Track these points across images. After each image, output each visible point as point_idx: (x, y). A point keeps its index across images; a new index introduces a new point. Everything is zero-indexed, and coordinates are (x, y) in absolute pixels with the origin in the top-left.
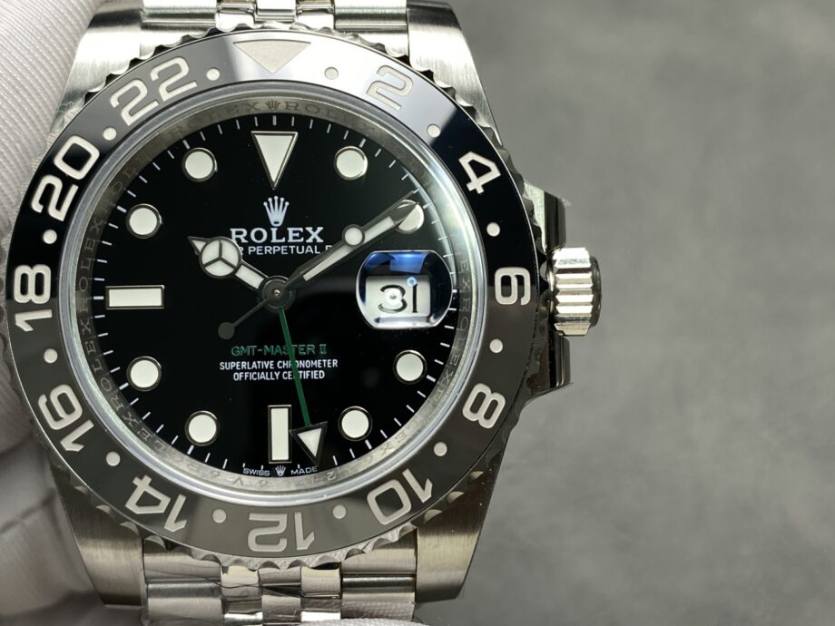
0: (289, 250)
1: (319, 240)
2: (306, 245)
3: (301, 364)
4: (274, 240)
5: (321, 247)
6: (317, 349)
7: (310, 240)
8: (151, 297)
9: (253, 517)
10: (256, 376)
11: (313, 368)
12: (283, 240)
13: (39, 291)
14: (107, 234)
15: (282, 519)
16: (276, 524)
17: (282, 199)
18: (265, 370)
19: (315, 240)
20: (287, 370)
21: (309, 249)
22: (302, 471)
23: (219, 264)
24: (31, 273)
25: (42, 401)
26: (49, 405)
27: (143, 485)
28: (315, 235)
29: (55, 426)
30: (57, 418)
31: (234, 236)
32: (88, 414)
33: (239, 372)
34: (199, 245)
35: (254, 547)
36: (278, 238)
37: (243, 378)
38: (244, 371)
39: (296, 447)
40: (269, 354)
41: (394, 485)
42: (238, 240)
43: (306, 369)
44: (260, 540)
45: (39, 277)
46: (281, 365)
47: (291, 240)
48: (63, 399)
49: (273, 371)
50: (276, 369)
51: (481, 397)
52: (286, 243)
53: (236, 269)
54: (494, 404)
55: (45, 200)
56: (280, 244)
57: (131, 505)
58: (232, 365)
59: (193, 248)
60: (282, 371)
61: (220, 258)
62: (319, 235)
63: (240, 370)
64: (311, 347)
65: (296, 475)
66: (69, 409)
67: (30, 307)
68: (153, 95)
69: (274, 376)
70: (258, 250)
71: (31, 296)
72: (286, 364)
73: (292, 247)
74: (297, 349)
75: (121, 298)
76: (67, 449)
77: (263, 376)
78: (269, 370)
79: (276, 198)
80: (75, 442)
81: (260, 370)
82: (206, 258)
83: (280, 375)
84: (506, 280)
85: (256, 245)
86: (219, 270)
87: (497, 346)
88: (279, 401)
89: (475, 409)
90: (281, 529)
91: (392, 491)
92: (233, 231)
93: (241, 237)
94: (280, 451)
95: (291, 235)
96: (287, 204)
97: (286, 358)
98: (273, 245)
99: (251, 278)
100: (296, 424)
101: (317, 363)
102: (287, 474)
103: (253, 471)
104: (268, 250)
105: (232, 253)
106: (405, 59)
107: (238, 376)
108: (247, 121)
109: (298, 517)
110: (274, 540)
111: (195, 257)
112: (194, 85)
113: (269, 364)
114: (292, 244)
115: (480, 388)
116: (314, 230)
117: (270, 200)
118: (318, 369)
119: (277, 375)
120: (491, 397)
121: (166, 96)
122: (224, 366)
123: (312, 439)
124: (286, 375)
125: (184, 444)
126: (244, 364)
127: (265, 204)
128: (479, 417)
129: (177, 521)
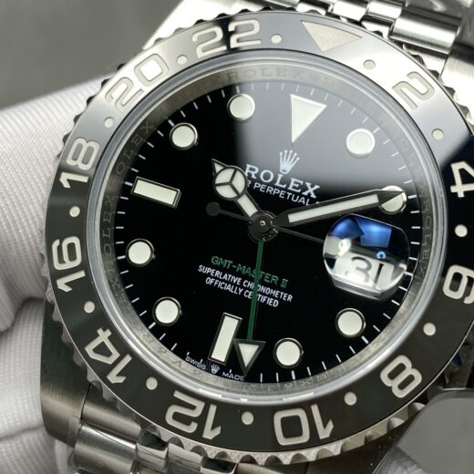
0: (286, 195)
1: (313, 196)
3: (262, 289)
4: (277, 184)
5: (312, 201)
6: (280, 282)
7: (305, 193)
9: (178, 395)
10: (223, 286)
11: (271, 296)
12: (284, 186)
13: (86, 160)
14: (153, 137)
15: (200, 406)
16: (193, 407)
17: (295, 154)
18: (232, 284)
19: (309, 194)
20: (250, 290)
21: (302, 200)
22: (231, 376)
23: (228, 187)
24: (86, 145)
25: (57, 243)
26: (60, 248)
27: (104, 336)
28: (311, 190)
29: (58, 266)
30: (61, 261)
31: (247, 171)
32: (84, 266)
33: (212, 277)
34: (218, 168)
35: (169, 420)
36: (280, 183)
37: (213, 284)
38: (216, 278)
39: (234, 354)
40: (240, 272)
41: (301, 413)
42: (250, 174)
43: (264, 294)
44: (177, 416)
45: (90, 150)
46: (246, 284)
47: (290, 188)
48: (71, 247)
49: (238, 286)
50: (241, 286)
51: (401, 368)
52: (286, 190)
53: (239, 196)
54: (411, 379)
56: (281, 189)
57: (89, 349)
58: (209, 270)
59: (213, 169)
60: (245, 289)
61: (230, 183)
62: (315, 191)
63: (213, 275)
64: (275, 278)
65: (226, 377)
66: (72, 257)
67: (75, 170)
68: (225, 41)
69: (238, 291)
70: (262, 187)
71: (79, 162)
72: (251, 285)
73: (289, 194)
74: (264, 275)
75: (145, 189)
76: (59, 287)
77: (229, 288)
78: (235, 285)
79: (291, 152)
80: (67, 284)
81: (228, 282)
82: (218, 180)
83: (243, 292)
84: (457, 277)
85: (262, 183)
86: (226, 192)
87: (430, 330)
88: (234, 312)
89: (392, 376)
90: (196, 414)
91: (297, 419)
92: (248, 166)
93: (253, 173)
94: (220, 352)
95: (292, 184)
96: (298, 159)
97: (251, 280)
98: (275, 187)
99: (249, 208)
100: (241, 335)
101: (276, 293)
102: (219, 374)
103: (193, 361)
104: (270, 190)
105: (240, 183)
107: (210, 281)
109: (213, 409)
110: (186, 420)
111: (212, 175)
112: (259, 42)
113: (237, 280)
114: (290, 191)
115: (402, 360)
116: (312, 186)
117: (286, 152)
118: (275, 298)
119: (241, 291)
120: (410, 370)
121: (234, 45)
122: (202, 269)
123: (248, 352)
124: (247, 294)
125: (149, 319)
126: (218, 273)
127: (281, 154)
128: (394, 384)
129: (118, 375)
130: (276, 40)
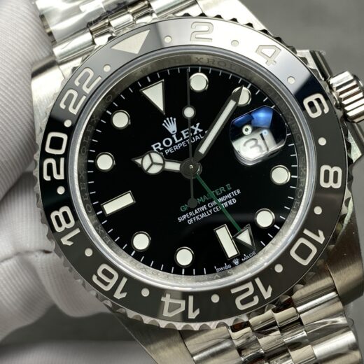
0: (187, 143)
1: (200, 131)
2: (194, 136)
3: (221, 200)
4: (177, 141)
5: (203, 134)
6: (226, 188)
7: (195, 133)
8: (126, 200)
9: (233, 291)
10: (200, 217)
11: (228, 199)
12: (181, 139)
13: (68, 221)
14: (90, 177)
15: (250, 285)
16: (247, 290)
17: (171, 118)
18: (203, 212)
19: (198, 131)
20: (214, 206)
21: (197, 138)
22: (248, 257)
23: (154, 166)
24: (59, 213)
25: (95, 278)
26: (99, 279)
27: (167, 300)
28: (197, 129)
29: (107, 289)
30: (106, 284)
31: (155, 149)
32: (122, 274)
33: (190, 219)
34: (139, 161)
35: (241, 307)
36: (178, 139)
37: (193, 221)
38: (192, 217)
39: (239, 245)
40: (201, 202)
41: (302, 240)
42: (158, 150)
43: (224, 202)
44: (243, 302)
45: (65, 214)
46: (210, 205)
47: (185, 137)
48: (105, 272)
49: (208, 210)
50: (209, 209)
51: (327, 173)
52: (184, 140)
53: (163, 165)
54: (336, 174)
55: (50, 172)
56: (181, 142)
57: (166, 313)
58: (184, 217)
59: (136, 164)
60: (212, 208)
61: (153, 163)
62: (199, 128)
63: (189, 217)
64: (222, 189)
65: (246, 260)
66: (111, 276)
67: (67, 231)
68: (81, 94)
69: (209, 213)
70: (170, 150)
71: (65, 225)
72: (214, 203)
73: (187, 141)
74: (215, 193)
75: (111, 207)
76: (119, 298)
77: (203, 215)
78: (205, 211)
79: (168, 119)
80: (121, 292)
81: (201, 213)
82: (145, 167)
83: (213, 211)
84: (311, 104)
85: (168, 148)
86: (155, 170)
87: (322, 142)
88: (218, 225)
89: (326, 180)
90: (252, 291)
91: (302, 245)
92: (153, 146)
93: (159, 147)
94: (231, 251)
95: (184, 135)
96: (175, 119)
97: (211, 200)
98: (177, 144)
99: (174, 166)
100: (234, 232)
101: (229, 196)
102: (241, 262)
103: (222, 269)
104: (176, 148)
105: (157, 158)
106: (203, 15)
107: (190, 222)
108: (134, 86)
109: (258, 281)
110: (250, 299)
111: (140, 168)
112: (100, 78)
113: (204, 208)
114: (187, 139)
115: (324, 168)
116: (195, 126)
117: (165, 121)
118: (231, 199)
119: (211, 211)
120: (332, 170)
121: (88, 91)
122: (180, 219)
123: (245, 237)
124: (216, 210)
125: (178, 270)
126: (191, 214)
127: (164, 124)
128: (331, 184)
129: (194, 311)
130: (107, 69)
